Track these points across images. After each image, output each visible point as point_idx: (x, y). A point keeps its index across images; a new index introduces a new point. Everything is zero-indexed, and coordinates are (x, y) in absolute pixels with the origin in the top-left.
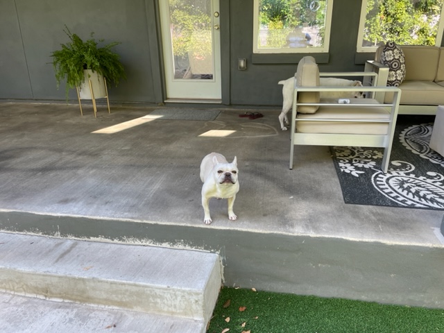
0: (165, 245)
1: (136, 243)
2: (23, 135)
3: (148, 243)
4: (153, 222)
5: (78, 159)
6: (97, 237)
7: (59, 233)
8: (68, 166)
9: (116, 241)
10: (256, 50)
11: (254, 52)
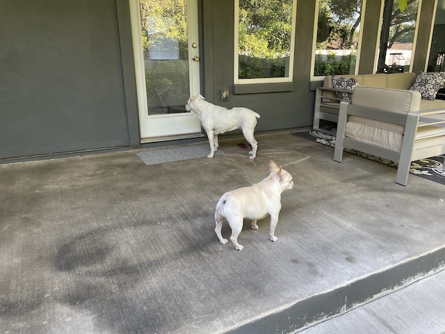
0: (431, 272)
1: (411, 282)
3: (419, 278)
4: (426, 254)
6: (380, 292)
7: (345, 307)
9: (396, 288)
10: (237, 81)
11: (235, 83)
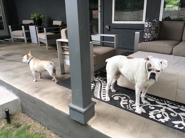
0: (8, 91)
3: (5, 89)
10: (114, 22)
11: (112, 23)
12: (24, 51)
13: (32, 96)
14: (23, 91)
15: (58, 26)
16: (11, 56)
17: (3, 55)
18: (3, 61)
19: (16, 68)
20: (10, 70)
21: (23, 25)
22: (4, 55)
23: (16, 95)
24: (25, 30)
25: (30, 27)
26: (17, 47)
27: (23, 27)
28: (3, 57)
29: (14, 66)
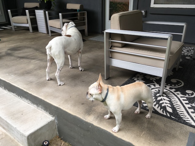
2: (33, 41)
4: (30, 93)
5: (39, 55)
6: (14, 93)
7: (4, 88)
8: (32, 57)
9: (19, 97)
10: (153, 5)
11: (151, 7)
12: (33, 43)
13: (84, 120)
14: (64, 109)
15: (76, 10)
16: (19, 50)
17: (9, 50)
18: (12, 58)
19: (36, 70)
20: (28, 73)
21: (27, 9)
22: (9, 48)
23: (50, 113)
24: (30, 15)
25: (37, 11)
26: (21, 37)
27: (27, 11)
28: (9, 52)
29: (31, 66)
